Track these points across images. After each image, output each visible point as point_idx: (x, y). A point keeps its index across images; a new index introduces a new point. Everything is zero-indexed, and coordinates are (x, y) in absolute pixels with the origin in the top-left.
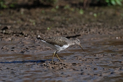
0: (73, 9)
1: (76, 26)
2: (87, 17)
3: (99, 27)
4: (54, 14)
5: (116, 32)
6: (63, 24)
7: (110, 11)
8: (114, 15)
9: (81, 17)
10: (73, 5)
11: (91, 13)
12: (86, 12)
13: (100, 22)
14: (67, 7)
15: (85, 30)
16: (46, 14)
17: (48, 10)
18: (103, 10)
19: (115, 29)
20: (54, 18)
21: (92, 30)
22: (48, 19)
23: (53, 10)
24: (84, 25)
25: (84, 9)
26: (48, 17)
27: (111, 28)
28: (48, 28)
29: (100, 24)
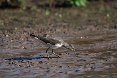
0: (39, 10)
1: (42, 26)
2: (52, 17)
3: (64, 27)
4: (22, 15)
5: (80, 32)
6: (30, 24)
7: (75, 12)
8: (79, 16)
9: (47, 18)
10: (39, 6)
11: (57, 14)
12: (52, 13)
13: (65, 22)
14: (34, 8)
15: (51, 30)
16: (14, 14)
17: (15, 11)
18: (68, 11)
19: (79, 29)
20: (22, 19)
21: (58, 30)
22: (16, 20)
23: (20, 11)
24: (50, 25)
25: (50, 10)
26: (16, 17)
27: (75, 28)
28: (16, 28)
29: (65, 24)
